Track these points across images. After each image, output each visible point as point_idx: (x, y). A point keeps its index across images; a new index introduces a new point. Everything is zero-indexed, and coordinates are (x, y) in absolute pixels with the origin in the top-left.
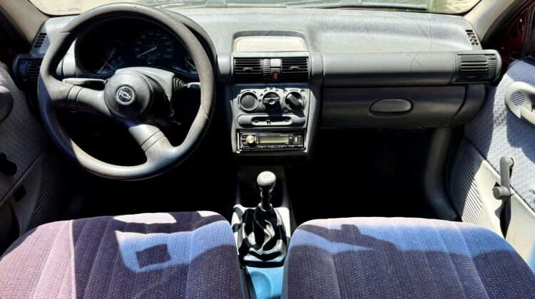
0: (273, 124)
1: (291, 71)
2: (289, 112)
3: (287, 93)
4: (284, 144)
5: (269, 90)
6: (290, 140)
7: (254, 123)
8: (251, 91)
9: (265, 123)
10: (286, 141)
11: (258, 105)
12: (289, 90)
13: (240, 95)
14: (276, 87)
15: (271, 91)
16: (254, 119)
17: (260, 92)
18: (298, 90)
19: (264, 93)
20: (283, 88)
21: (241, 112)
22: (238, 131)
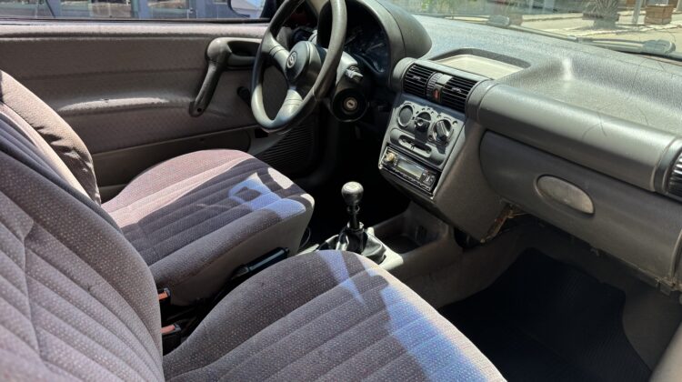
0: (416, 150)
1: (451, 92)
2: (433, 142)
3: (440, 119)
4: (415, 177)
5: (426, 109)
6: (422, 176)
7: (401, 142)
8: (412, 104)
9: (409, 146)
10: (419, 176)
11: (411, 123)
12: (444, 116)
13: (402, 106)
14: (435, 108)
15: (428, 111)
16: (403, 137)
17: (418, 108)
18: (451, 119)
19: (421, 111)
20: (439, 111)
21: (396, 126)
22: (388, 144)
